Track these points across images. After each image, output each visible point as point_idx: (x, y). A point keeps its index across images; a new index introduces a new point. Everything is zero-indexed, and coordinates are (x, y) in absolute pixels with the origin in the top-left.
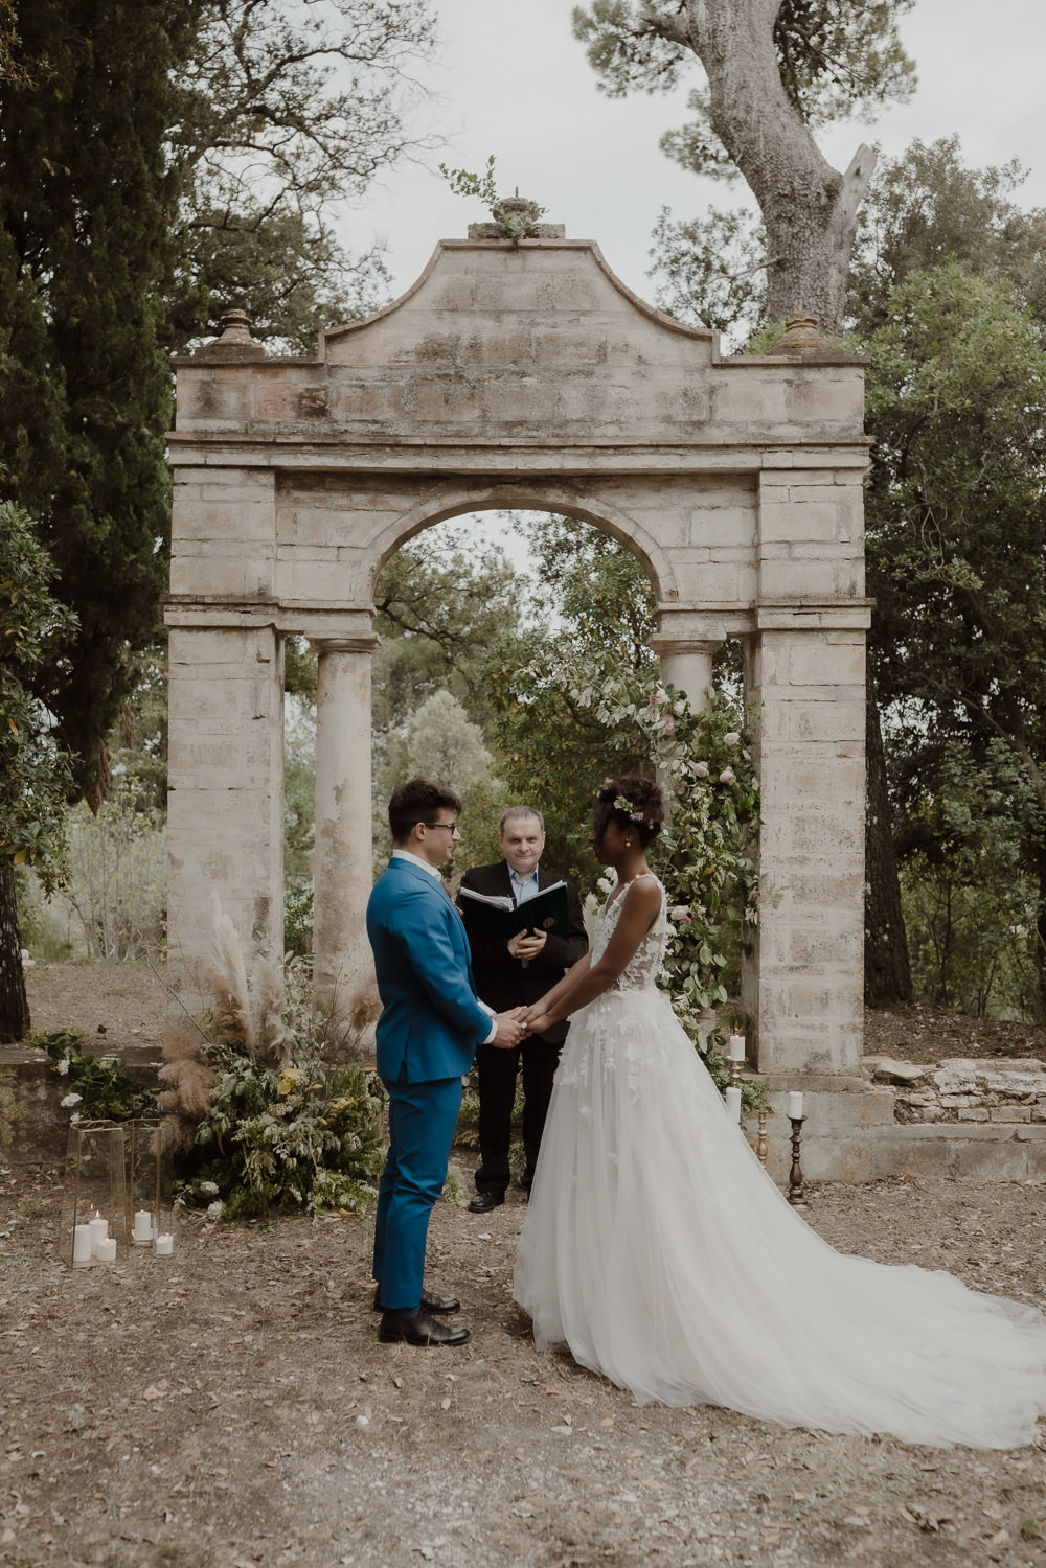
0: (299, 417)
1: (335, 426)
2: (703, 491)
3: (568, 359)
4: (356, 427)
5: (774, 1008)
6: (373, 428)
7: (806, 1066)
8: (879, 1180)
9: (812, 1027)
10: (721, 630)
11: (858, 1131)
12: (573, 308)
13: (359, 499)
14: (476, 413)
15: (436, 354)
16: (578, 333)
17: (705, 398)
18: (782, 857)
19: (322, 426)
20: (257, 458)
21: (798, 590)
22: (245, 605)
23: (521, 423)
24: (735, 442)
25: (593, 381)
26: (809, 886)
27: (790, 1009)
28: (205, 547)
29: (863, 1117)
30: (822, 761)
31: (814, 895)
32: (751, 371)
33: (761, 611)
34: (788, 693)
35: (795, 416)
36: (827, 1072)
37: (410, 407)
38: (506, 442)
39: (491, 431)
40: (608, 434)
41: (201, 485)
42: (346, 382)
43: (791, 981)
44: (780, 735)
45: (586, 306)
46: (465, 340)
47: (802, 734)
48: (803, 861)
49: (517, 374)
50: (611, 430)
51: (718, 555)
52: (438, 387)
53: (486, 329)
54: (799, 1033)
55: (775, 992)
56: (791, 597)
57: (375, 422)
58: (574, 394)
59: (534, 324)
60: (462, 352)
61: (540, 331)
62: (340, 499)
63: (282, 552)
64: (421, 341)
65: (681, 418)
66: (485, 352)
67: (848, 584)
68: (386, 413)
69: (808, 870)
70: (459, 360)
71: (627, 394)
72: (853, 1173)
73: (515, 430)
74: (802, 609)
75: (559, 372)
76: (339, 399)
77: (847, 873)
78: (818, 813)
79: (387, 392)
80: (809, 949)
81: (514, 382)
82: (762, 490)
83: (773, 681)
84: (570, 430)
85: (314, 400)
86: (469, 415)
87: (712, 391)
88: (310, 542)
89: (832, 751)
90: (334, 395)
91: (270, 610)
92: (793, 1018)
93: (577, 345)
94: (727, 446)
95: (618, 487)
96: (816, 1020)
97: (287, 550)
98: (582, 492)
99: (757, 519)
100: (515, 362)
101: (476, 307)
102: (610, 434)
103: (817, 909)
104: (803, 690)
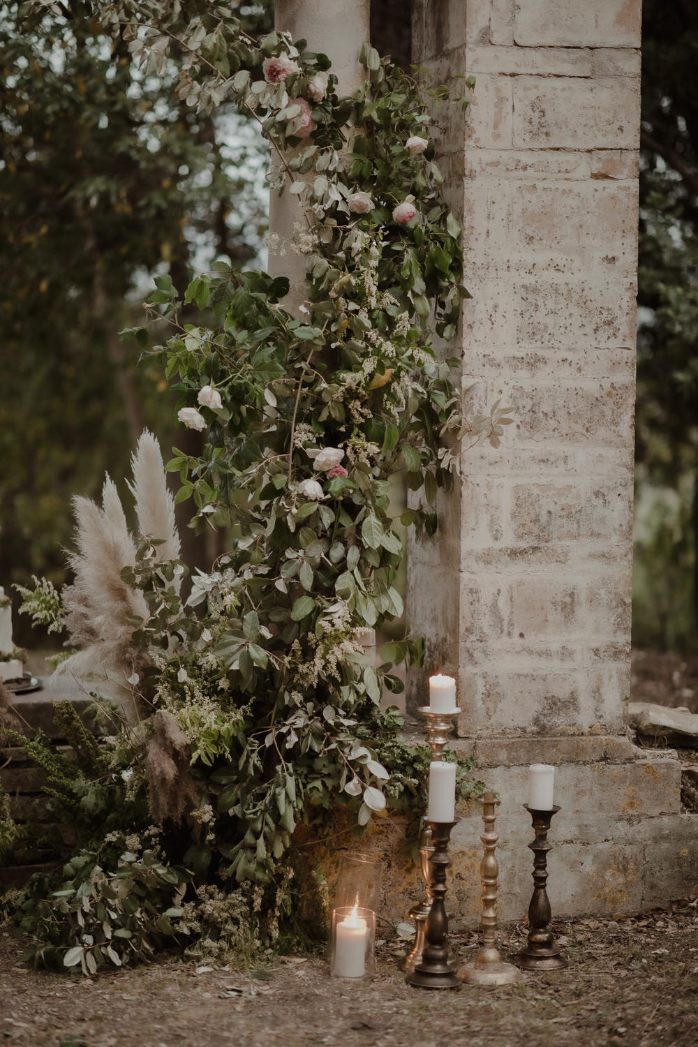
5: (485, 622)
7: (536, 721)
8: (658, 910)
9: (547, 654)
11: (622, 829)
18: (499, 356)
26: (545, 407)
27: (511, 624)
29: (632, 805)
30: (565, 186)
31: (553, 423)
36: (571, 730)
43: (514, 572)
44: (497, 136)
47: (534, 135)
48: (534, 363)
54: (526, 664)
55: (486, 596)
69: (543, 379)
72: (614, 901)
77: (606, 384)
78: (560, 279)
80: (544, 519)
83: (486, 38)
89: (584, 166)
92: (516, 638)
96: (553, 641)
103: (556, 447)
104: (536, 56)
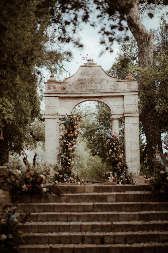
0: (62, 90)
1: (67, 91)
2: (117, 98)
3: (98, 81)
4: (69, 91)
6: (72, 91)
9: (133, 170)
10: (119, 117)
11: (140, 183)
12: (98, 74)
13: (70, 100)
14: (86, 88)
15: (80, 81)
16: (99, 77)
17: (116, 86)
18: (128, 147)
19: (65, 91)
20: (56, 95)
21: (129, 111)
22: (55, 115)
23: (92, 90)
24: (120, 92)
25: (101, 84)
26: (132, 151)
27: (130, 167)
28: (49, 107)
30: (133, 134)
32: (122, 82)
33: (124, 114)
34: (129, 125)
35: (128, 88)
36: (135, 176)
37: (77, 88)
38: (90, 92)
39: (88, 91)
40: (103, 91)
41: (49, 99)
42: (68, 85)
43: (130, 163)
44: (128, 130)
45: (100, 74)
46: (84, 79)
47: (131, 130)
49: (91, 83)
50: (104, 90)
51: (119, 107)
52: (80, 85)
53: (87, 77)
54: (131, 170)
55: (128, 165)
56: (129, 112)
57: (72, 90)
58: (99, 86)
59: (93, 76)
60: (83, 80)
61: (94, 77)
62: (67, 100)
63: (60, 108)
64: (78, 79)
65: (113, 88)
66: (87, 80)
67: (136, 110)
68: (74, 89)
69: (132, 148)
70: (83, 82)
71: (106, 85)
73: (91, 91)
74: (130, 114)
75: (96, 83)
76: (67, 87)
78: (133, 141)
79: (74, 86)
80: (132, 159)
81: (91, 84)
82: (124, 98)
83: (126, 123)
84: (98, 90)
85: (64, 87)
86: (85, 89)
87: (117, 85)
88: (64, 106)
89: (135, 132)
90: (66, 87)
91: (59, 116)
93: (99, 79)
94: (119, 92)
95: (105, 98)
97: (60, 107)
98: (100, 99)
99: (124, 102)
100: (91, 81)
101: (85, 74)
102: (104, 91)
103: (133, 154)
104: (130, 124)
